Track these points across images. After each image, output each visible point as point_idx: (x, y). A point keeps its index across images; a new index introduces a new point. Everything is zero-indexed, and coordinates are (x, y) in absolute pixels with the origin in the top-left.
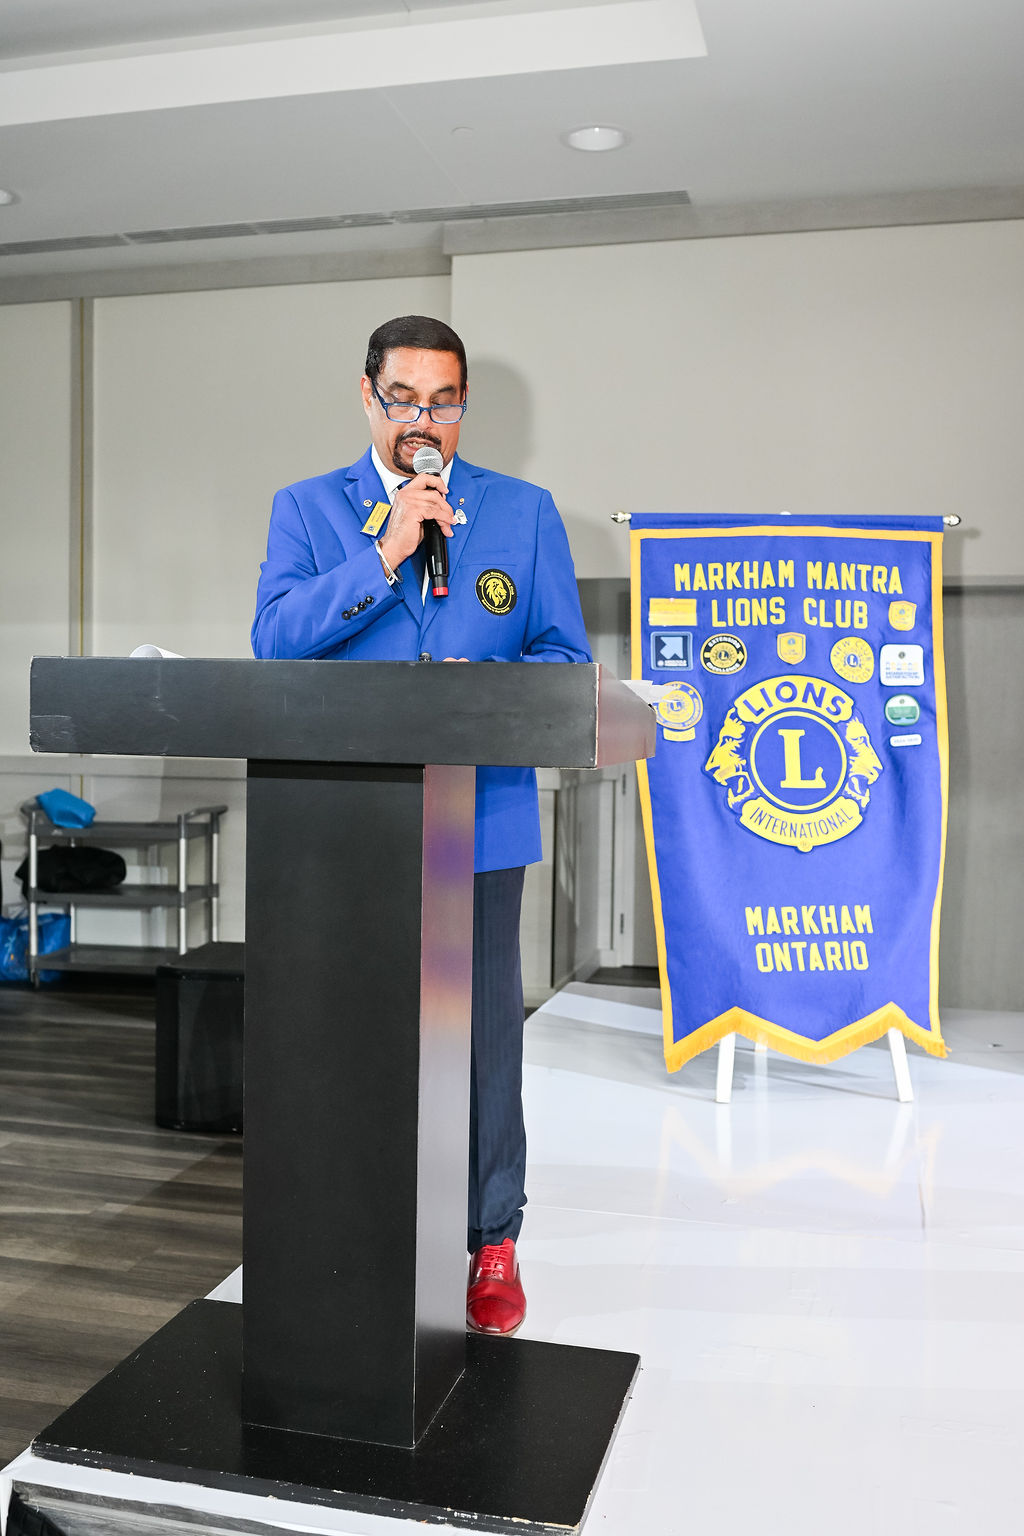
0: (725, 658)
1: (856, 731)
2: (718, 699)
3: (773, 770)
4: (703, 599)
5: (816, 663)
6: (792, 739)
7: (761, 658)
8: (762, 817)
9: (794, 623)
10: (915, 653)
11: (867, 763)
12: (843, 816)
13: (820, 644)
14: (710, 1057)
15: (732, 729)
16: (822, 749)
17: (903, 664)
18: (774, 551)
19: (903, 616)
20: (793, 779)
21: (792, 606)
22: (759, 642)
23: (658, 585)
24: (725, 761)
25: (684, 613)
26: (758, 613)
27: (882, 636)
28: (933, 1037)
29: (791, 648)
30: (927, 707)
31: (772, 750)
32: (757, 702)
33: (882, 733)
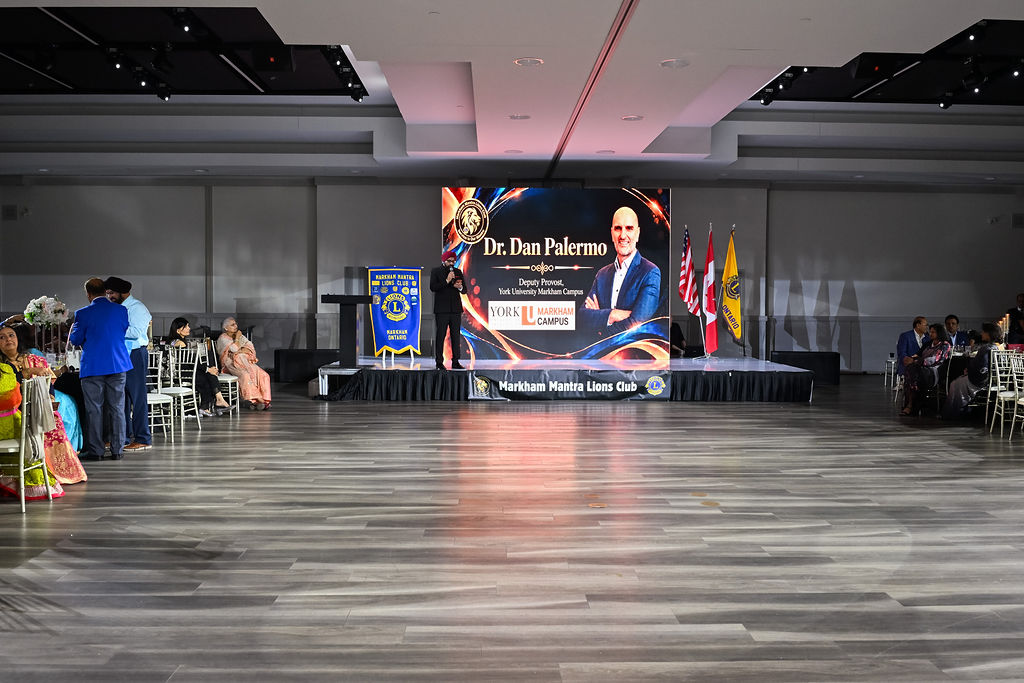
0: (384, 291)
1: (406, 302)
2: (383, 297)
3: (392, 309)
4: (381, 281)
5: (399, 291)
6: (395, 304)
7: (390, 291)
8: (390, 316)
9: (395, 285)
10: (416, 289)
11: (408, 307)
12: (403, 316)
13: (400, 288)
14: (381, 354)
15: (385, 302)
16: (400, 305)
17: (414, 291)
18: (393, 273)
19: (414, 284)
20: (395, 310)
21: (395, 282)
22: (390, 287)
23: (373, 279)
24: (384, 307)
25: (378, 283)
26: (390, 283)
27: (411, 287)
28: (419, 352)
29: (395, 289)
30: (418, 299)
31: (392, 305)
32: (389, 298)
33: (410, 303)
